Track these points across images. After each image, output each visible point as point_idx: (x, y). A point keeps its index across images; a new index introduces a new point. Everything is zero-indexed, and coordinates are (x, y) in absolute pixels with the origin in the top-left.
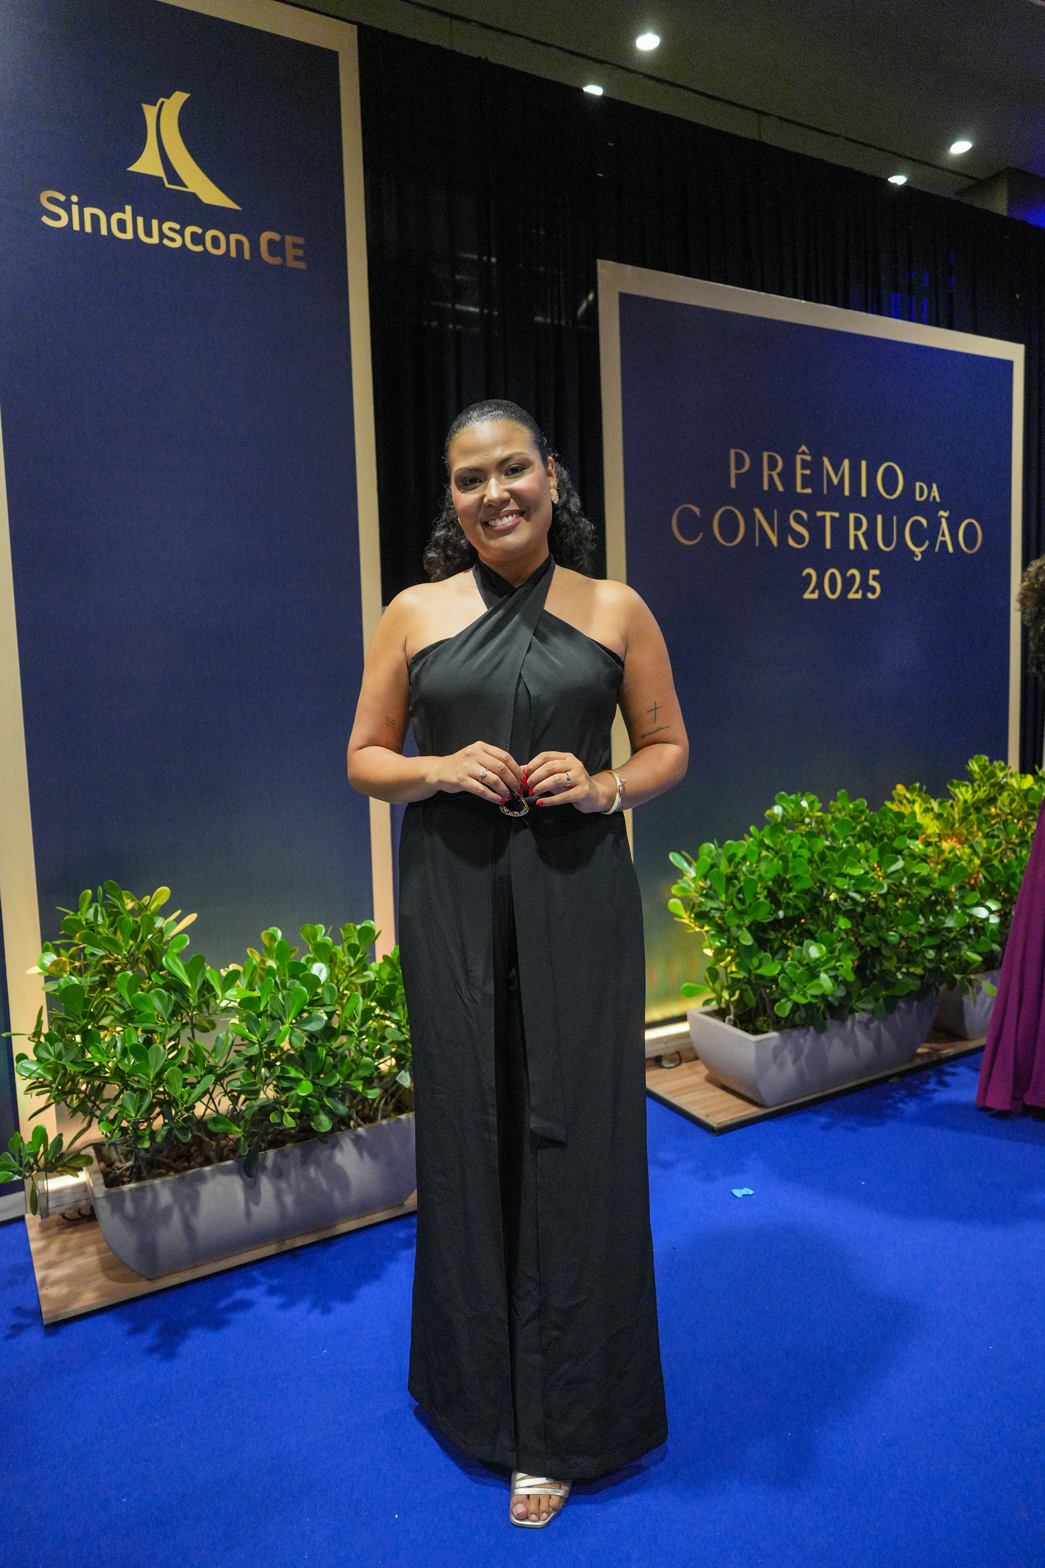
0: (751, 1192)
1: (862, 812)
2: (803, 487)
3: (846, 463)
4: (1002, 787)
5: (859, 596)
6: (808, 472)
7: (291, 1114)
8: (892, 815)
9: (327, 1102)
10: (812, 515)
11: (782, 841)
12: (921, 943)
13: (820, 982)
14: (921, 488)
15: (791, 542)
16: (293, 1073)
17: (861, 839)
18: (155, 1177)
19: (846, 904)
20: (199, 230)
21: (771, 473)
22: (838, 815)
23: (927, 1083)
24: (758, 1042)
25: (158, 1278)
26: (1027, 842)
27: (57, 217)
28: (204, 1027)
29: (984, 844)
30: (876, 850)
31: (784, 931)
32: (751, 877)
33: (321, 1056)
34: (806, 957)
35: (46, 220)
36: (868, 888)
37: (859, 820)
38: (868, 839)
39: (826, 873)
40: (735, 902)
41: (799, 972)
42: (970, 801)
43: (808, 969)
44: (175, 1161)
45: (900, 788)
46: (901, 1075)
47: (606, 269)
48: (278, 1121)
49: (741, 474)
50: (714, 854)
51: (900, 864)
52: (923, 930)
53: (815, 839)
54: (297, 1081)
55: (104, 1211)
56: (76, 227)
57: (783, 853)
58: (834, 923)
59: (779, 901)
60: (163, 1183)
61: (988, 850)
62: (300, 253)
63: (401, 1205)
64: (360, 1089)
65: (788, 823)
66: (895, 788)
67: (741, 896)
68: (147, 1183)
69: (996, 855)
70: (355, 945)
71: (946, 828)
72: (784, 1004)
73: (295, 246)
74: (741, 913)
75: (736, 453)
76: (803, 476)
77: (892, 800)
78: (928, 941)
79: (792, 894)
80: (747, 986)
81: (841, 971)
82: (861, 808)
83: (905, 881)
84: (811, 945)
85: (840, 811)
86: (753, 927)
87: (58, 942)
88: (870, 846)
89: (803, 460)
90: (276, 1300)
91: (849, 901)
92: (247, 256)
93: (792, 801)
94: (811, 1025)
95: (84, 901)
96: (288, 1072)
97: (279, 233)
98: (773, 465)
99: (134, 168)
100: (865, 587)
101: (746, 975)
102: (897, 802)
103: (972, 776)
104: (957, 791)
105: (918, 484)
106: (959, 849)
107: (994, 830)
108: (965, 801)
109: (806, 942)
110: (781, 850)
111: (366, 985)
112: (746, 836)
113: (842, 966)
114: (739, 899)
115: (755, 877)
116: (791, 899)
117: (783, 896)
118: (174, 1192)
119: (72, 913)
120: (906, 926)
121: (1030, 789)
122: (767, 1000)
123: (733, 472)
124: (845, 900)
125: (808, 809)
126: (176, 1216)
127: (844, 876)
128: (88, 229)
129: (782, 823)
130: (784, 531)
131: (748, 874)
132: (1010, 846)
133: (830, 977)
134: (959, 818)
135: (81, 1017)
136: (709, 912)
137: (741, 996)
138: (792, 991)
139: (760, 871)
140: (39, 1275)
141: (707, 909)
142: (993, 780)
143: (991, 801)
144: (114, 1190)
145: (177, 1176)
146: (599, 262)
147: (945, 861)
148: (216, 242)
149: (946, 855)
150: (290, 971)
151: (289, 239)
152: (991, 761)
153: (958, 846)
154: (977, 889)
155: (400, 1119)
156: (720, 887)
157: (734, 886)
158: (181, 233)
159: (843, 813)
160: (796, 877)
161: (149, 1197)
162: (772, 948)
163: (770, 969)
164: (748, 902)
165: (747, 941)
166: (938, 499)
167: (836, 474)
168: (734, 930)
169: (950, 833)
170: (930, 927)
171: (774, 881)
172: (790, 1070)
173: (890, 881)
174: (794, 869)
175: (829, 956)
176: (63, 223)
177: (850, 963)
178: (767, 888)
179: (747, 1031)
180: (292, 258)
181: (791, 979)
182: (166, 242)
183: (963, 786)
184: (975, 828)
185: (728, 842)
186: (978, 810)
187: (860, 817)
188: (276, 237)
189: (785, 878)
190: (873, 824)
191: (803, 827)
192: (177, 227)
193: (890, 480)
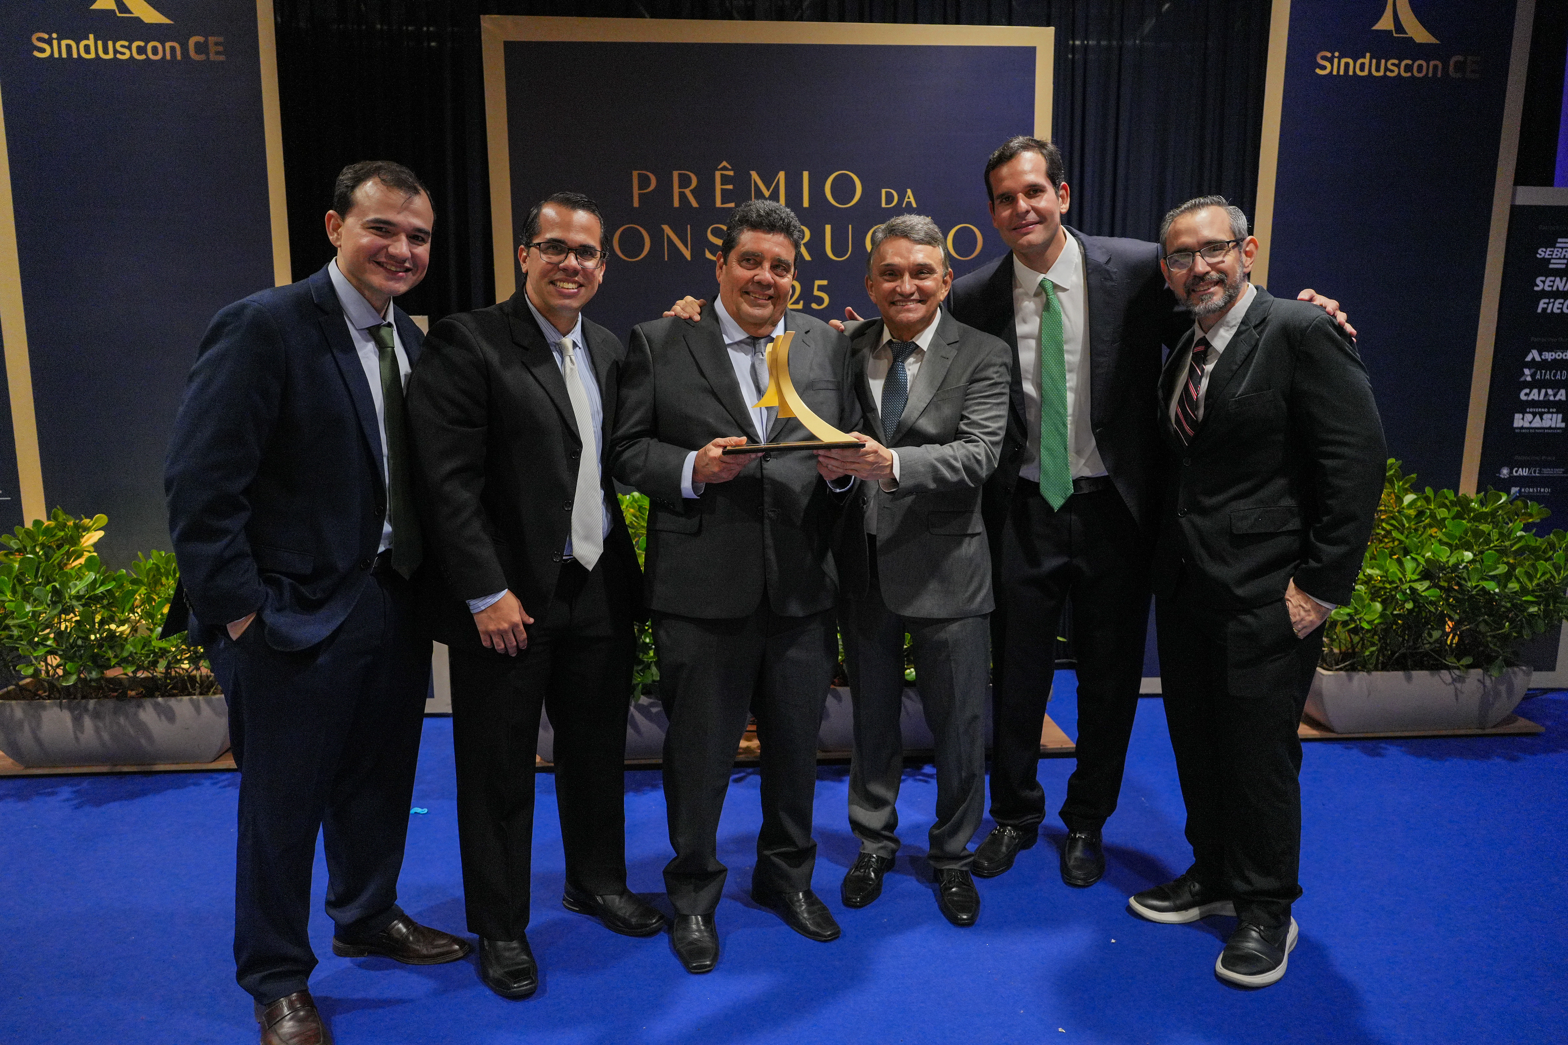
2: (723, 203)
3: (782, 175)
6: (730, 187)
14: (889, 194)
15: (707, 256)
20: (142, 44)
21: (681, 190)
27: (43, 50)
35: (37, 54)
47: (490, 23)
49: (644, 194)
56: (56, 55)
62: (221, 49)
63: (222, 762)
73: (216, 44)
75: (639, 174)
76: (722, 189)
89: (722, 175)
92: (179, 57)
97: (202, 36)
98: (685, 182)
99: (94, 7)
105: (884, 191)
123: (636, 192)
128: (64, 55)
130: (701, 245)
146: (482, 17)
148: (155, 51)
151: (211, 40)
158: (129, 48)
166: (914, 205)
167: (768, 187)
176: (47, 54)
180: (214, 54)
182: (119, 56)
188: (200, 39)
192: (126, 44)
193: (843, 189)
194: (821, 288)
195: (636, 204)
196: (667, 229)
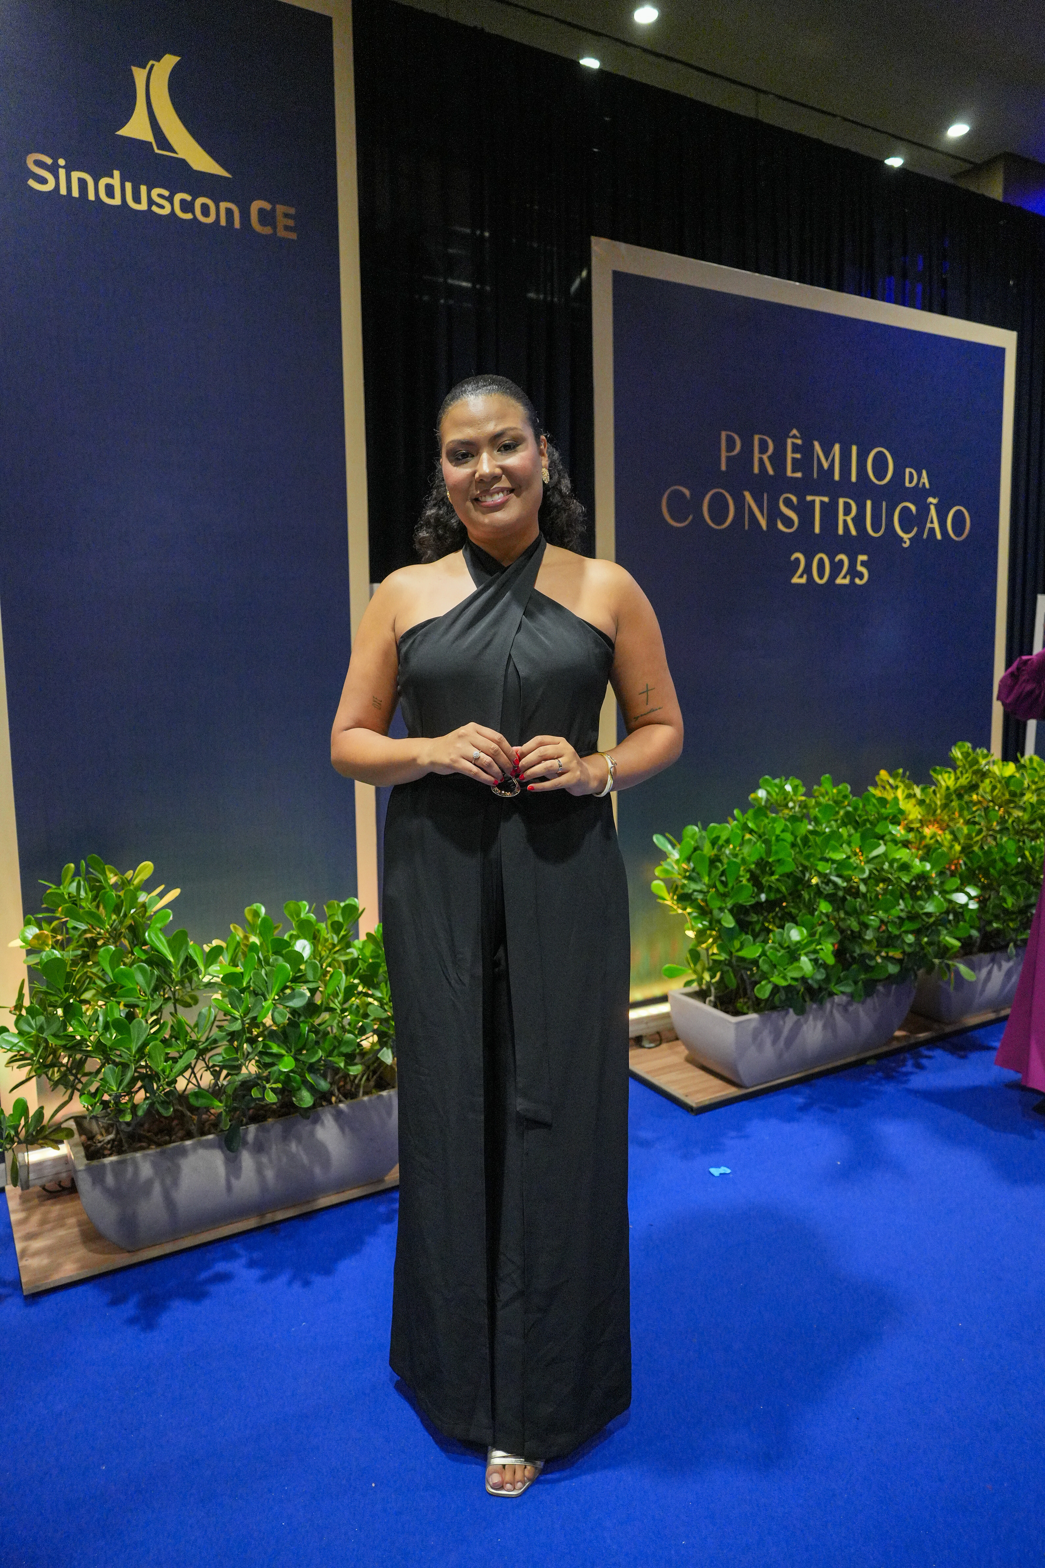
0: (728, 1171)
1: (845, 797)
2: (793, 471)
3: (837, 447)
4: (984, 775)
5: (847, 581)
6: (798, 456)
7: (272, 1089)
8: (875, 801)
9: (309, 1077)
10: (802, 499)
11: (765, 825)
12: (900, 928)
13: (801, 965)
14: (911, 474)
15: (780, 526)
16: (275, 1049)
17: (844, 824)
18: (136, 1150)
19: (827, 888)
20: (188, 198)
21: (761, 456)
22: (821, 799)
23: (904, 1065)
24: (738, 1024)
25: (139, 1250)
26: (1007, 829)
27: (43, 181)
28: (186, 1002)
29: (965, 830)
30: (858, 835)
31: (765, 914)
32: (734, 860)
33: (303, 1032)
34: (787, 940)
35: (32, 183)
36: (850, 872)
37: (842, 805)
38: (850, 824)
39: (808, 857)
40: (718, 884)
41: (779, 954)
42: (952, 788)
43: (788, 952)
44: (156, 1134)
45: (883, 774)
46: (877, 1057)
47: (600, 246)
48: (260, 1096)
49: (732, 457)
50: (697, 836)
51: (881, 849)
52: (903, 915)
53: (799, 823)
54: (280, 1056)
55: (84, 1183)
56: (63, 191)
57: (766, 837)
58: (815, 906)
59: (761, 884)
60: (145, 1157)
61: (969, 837)
62: (291, 223)
63: (381, 1181)
64: (342, 1065)
65: (772, 807)
66: (878, 774)
67: (723, 878)
68: (128, 1156)
69: (978, 841)
70: (338, 922)
71: (928, 814)
72: (763, 987)
73: (286, 215)
74: (724, 896)
75: (727, 436)
76: (793, 459)
77: (875, 785)
78: (908, 926)
79: (774, 878)
80: (728, 968)
81: (822, 955)
82: (843, 793)
83: (886, 866)
84: (792, 928)
85: (823, 796)
86: (735, 909)
87: (40, 916)
88: (852, 831)
89: (794, 444)
90: (256, 1273)
91: (831, 885)
92: (237, 224)
93: (776, 785)
94: (791, 1007)
95: (67, 876)
96: (270, 1048)
97: (269, 202)
98: (763, 448)
99: (122, 132)
100: (853, 572)
101: (728, 957)
102: (880, 788)
103: (956, 763)
104: (940, 777)
105: (908, 470)
106: (940, 835)
107: (975, 817)
108: (948, 788)
109: (787, 925)
110: (764, 834)
111: (349, 963)
112: (730, 819)
113: (822, 949)
114: (722, 882)
115: (738, 860)
116: (773, 883)
117: (765, 879)
118: (155, 1165)
119: (54, 886)
120: (886, 911)
121: (1012, 777)
122: (748, 981)
123: (724, 454)
124: (827, 884)
125: (792, 793)
126: (157, 1189)
127: (827, 860)
128: (75, 193)
129: (765, 807)
130: (774, 514)
131: (731, 857)
132: (991, 833)
133: (811, 960)
134: (941, 805)
135: (63, 990)
136: (692, 894)
137: (722, 978)
138: (773, 973)
139: (743, 854)
140: (19, 1246)
141: (690, 891)
142: (975, 768)
143: (973, 787)
144: (95, 1163)
145: (159, 1150)
146: (593, 239)
147: (926, 846)
148: (205, 210)
149: (928, 841)
150: (273, 949)
151: (280, 209)
152: (974, 749)
153: (940, 832)
154: (958, 875)
155: (381, 1096)
156: (704, 869)
157: (717, 868)
158: (170, 199)
159: (827, 798)
160: (779, 861)
161: (130, 1169)
162: (753, 930)
163: (752, 951)
164: (730, 885)
165: (728, 923)
166: (927, 486)
167: (827, 459)
168: (716, 912)
169: (932, 819)
170: (909, 912)
171: (757, 864)
172: (769, 1051)
173: (871, 866)
174: (777, 853)
175: (810, 939)
176: (50, 187)
177: (831, 948)
178: (750, 871)
179: (727, 1012)
180: (282, 229)
181: (771, 961)
182: (155, 209)
183: (946, 772)
184: (957, 814)
185: (712, 825)
186: (960, 796)
187: (843, 802)
188: (267, 206)
189: (767, 862)
190: (856, 809)
191: (786, 811)
192: (166, 193)
193: (880, 465)
194: (863, 563)
195: (723, 467)
196: (747, 495)
